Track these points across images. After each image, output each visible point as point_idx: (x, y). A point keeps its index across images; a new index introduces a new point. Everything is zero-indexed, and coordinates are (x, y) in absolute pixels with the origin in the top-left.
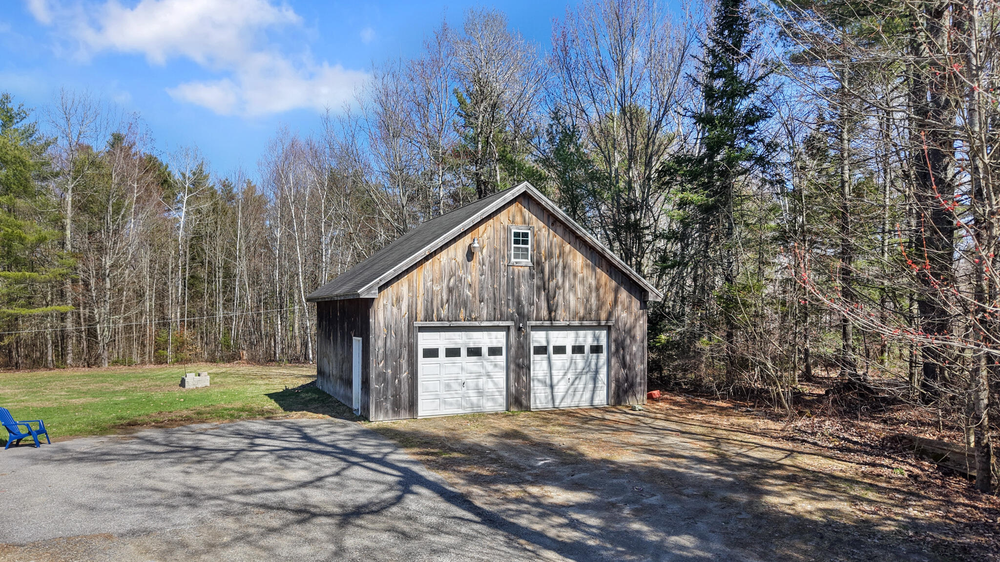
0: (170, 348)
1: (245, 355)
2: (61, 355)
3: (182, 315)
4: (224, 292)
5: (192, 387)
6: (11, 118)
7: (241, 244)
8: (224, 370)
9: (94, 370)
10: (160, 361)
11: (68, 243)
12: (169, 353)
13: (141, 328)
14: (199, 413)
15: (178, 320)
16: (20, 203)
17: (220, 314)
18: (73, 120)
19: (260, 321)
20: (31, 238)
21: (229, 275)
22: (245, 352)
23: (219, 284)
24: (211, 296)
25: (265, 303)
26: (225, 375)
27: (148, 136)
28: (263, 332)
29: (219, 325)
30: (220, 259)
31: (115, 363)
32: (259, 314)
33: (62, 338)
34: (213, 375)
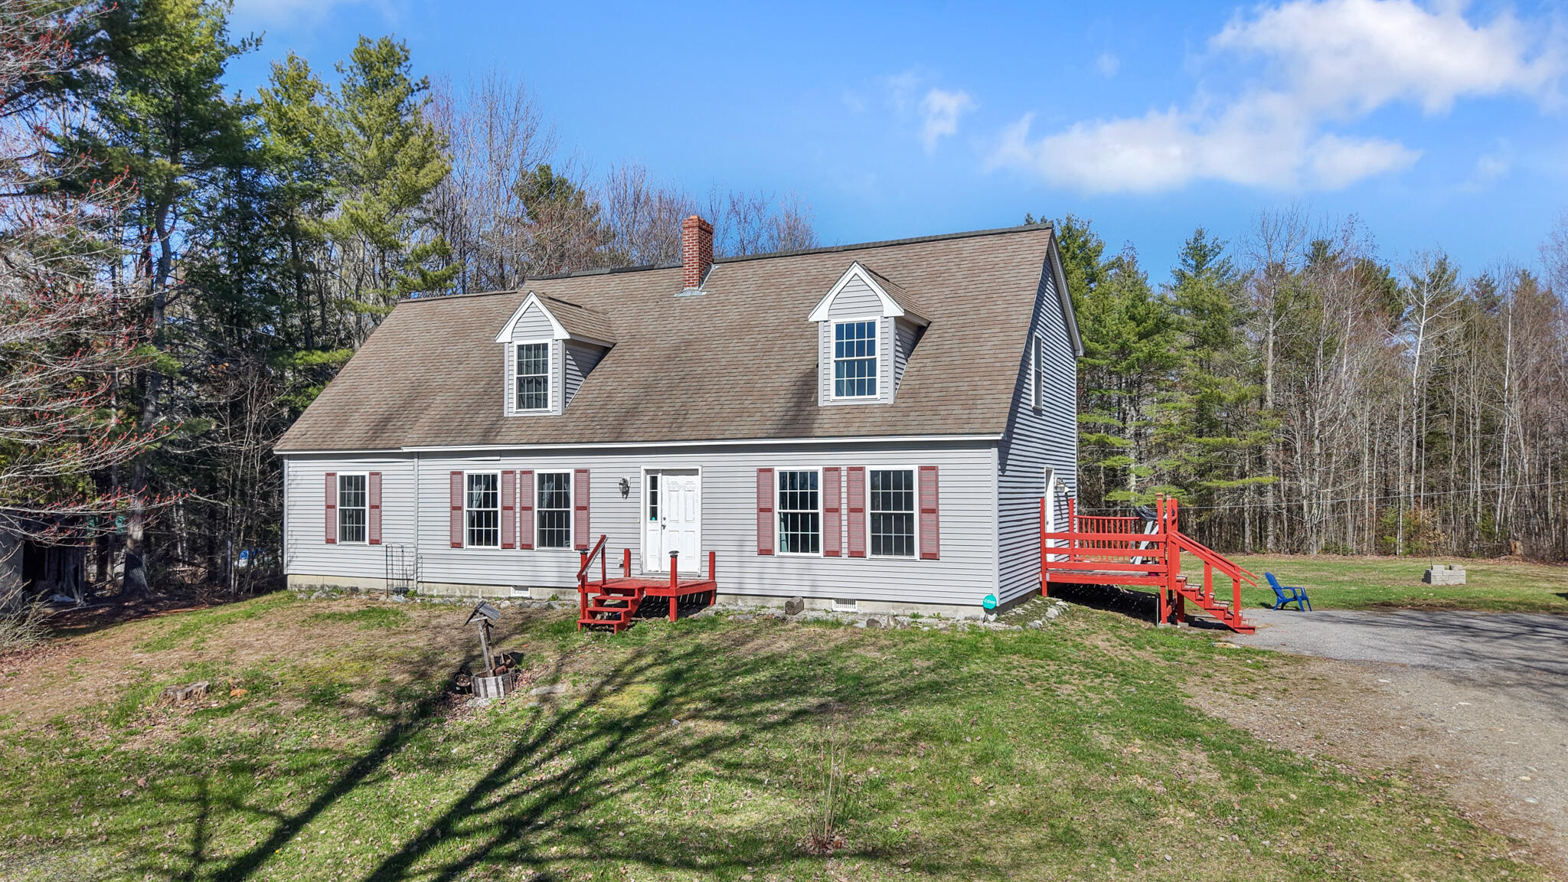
0: (1400, 534)
1: (1519, 548)
2: (1260, 538)
3: (1418, 488)
4: (1483, 454)
5: (1440, 583)
6: (1205, 256)
7: (1510, 381)
8: (1485, 567)
9: (1299, 558)
10: (1386, 550)
11: (1268, 398)
12: (1399, 540)
13: (1358, 506)
14: (1461, 602)
15: (1412, 496)
16: (1218, 357)
17: (1477, 485)
18: (1275, 246)
19: (1545, 497)
20: (1230, 397)
21: (1490, 428)
22: (1518, 544)
23: (1473, 442)
24: (1460, 459)
25: (1555, 469)
26: (1488, 573)
27: (1368, 243)
28: (1551, 515)
29: (1476, 503)
30: (1475, 405)
31: (1326, 550)
32: (1545, 487)
33: (1262, 517)
34: (1470, 573)
